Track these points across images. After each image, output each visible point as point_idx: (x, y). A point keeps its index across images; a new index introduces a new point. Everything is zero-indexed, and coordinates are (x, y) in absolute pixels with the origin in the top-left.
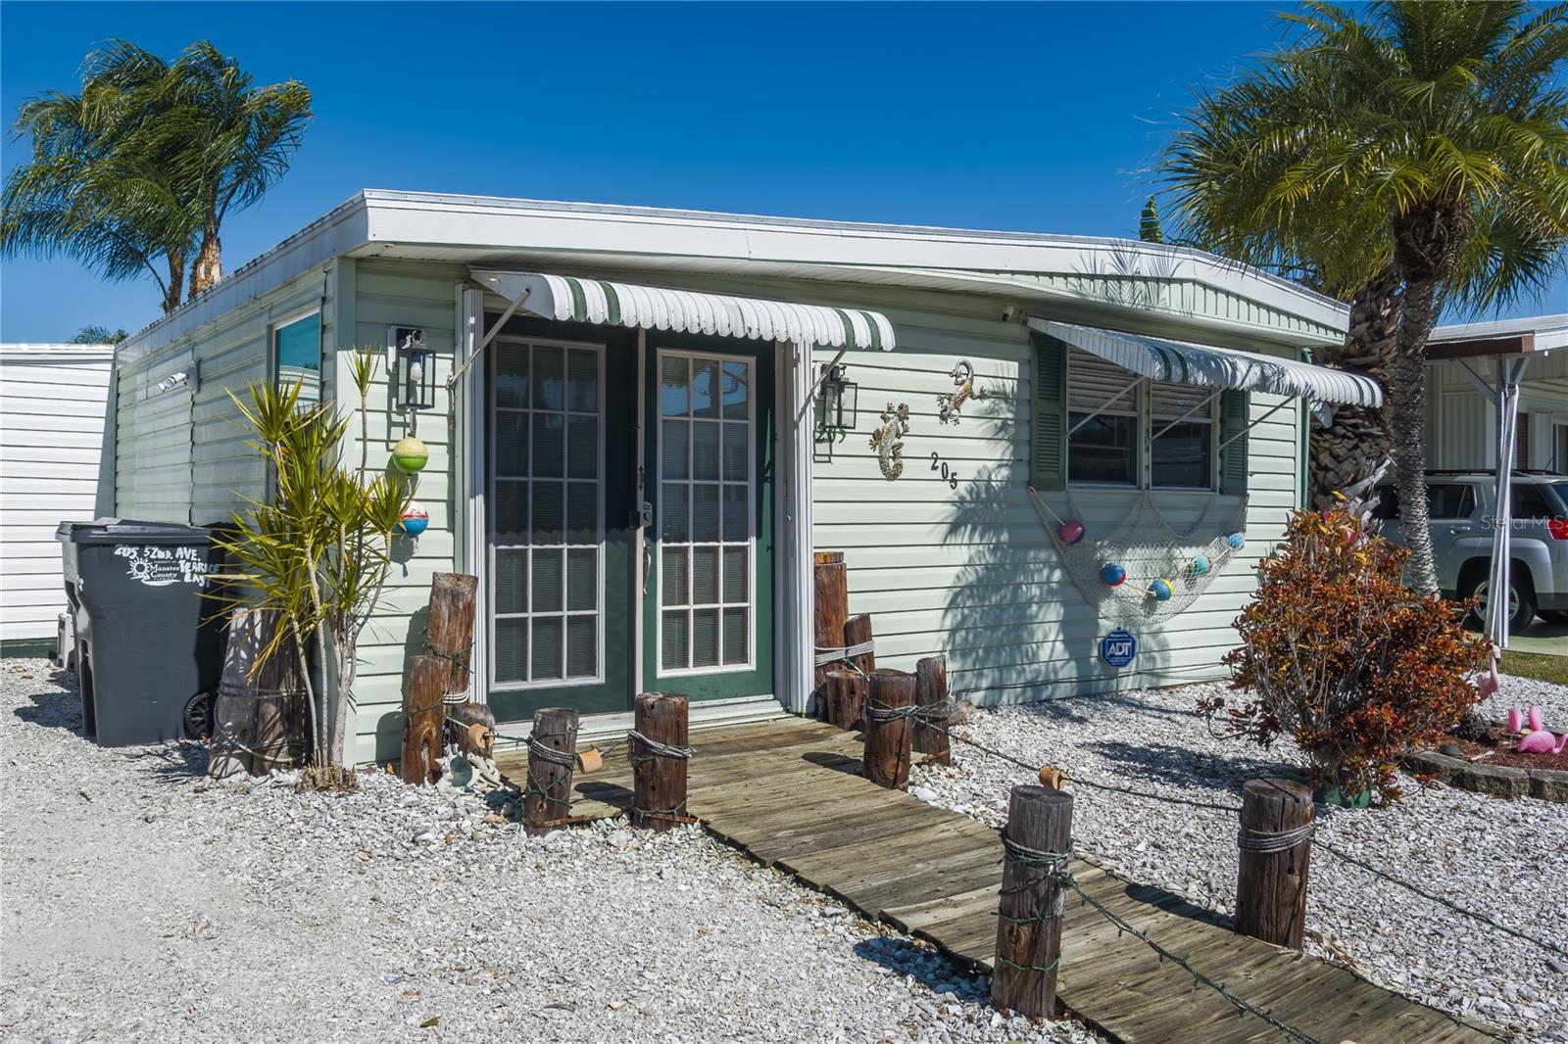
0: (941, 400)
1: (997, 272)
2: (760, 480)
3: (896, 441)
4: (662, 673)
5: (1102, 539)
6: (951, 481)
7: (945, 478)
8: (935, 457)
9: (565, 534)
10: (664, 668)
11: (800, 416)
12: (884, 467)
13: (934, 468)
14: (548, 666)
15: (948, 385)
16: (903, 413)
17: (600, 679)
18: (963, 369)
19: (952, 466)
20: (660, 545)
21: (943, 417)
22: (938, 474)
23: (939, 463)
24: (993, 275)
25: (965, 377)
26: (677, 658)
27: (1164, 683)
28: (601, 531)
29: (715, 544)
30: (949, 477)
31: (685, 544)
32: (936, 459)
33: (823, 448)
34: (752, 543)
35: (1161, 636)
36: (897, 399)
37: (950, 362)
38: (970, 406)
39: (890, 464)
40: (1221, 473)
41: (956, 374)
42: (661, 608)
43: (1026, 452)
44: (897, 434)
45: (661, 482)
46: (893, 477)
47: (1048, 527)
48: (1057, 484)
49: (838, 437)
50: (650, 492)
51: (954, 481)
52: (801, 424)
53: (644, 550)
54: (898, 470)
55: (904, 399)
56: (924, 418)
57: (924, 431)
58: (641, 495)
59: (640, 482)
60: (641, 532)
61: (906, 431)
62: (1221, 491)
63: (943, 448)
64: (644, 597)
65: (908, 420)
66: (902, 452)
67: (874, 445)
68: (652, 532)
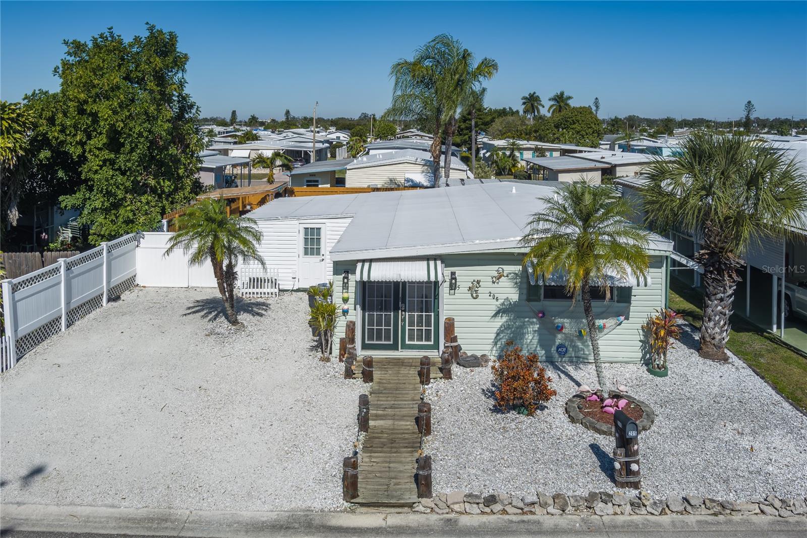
0: (492, 278)
2: (435, 298)
3: (476, 289)
4: (407, 342)
5: (556, 316)
7: (494, 298)
8: (490, 293)
9: (383, 310)
10: (408, 341)
11: (441, 285)
12: (472, 296)
13: (490, 296)
14: (379, 338)
15: (496, 274)
16: (478, 282)
17: (392, 343)
18: (500, 269)
19: (496, 295)
20: (407, 313)
21: (494, 282)
23: (492, 295)
25: (501, 271)
26: (411, 339)
28: (392, 311)
29: (422, 313)
31: (414, 313)
33: (452, 291)
34: (433, 314)
36: (476, 278)
37: (496, 267)
38: (502, 279)
39: (474, 295)
40: (617, 296)
41: (498, 271)
42: (407, 328)
43: (525, 291)
44: (477, 287)
45: (407, 299)
46: (476, 298)
47: (534, 312)
48: (539, 300)
49: (457, 288)
50: (404, 302)
51: (497, 299)
52: (441, 287)
53: (402, 315)
54: (477, 296)
55: (479, 278)
56: (486, 283)
57: (486, 286)
58: (400, 303)
59: (400, 300)
60: (400, 311)
61: (480, 286)
62: (618, 302)
63: (493, 291)
64: (401, 325)
65: (481, 284)
66: (479, 292)
67: (469, 290)
68: (405, 311)
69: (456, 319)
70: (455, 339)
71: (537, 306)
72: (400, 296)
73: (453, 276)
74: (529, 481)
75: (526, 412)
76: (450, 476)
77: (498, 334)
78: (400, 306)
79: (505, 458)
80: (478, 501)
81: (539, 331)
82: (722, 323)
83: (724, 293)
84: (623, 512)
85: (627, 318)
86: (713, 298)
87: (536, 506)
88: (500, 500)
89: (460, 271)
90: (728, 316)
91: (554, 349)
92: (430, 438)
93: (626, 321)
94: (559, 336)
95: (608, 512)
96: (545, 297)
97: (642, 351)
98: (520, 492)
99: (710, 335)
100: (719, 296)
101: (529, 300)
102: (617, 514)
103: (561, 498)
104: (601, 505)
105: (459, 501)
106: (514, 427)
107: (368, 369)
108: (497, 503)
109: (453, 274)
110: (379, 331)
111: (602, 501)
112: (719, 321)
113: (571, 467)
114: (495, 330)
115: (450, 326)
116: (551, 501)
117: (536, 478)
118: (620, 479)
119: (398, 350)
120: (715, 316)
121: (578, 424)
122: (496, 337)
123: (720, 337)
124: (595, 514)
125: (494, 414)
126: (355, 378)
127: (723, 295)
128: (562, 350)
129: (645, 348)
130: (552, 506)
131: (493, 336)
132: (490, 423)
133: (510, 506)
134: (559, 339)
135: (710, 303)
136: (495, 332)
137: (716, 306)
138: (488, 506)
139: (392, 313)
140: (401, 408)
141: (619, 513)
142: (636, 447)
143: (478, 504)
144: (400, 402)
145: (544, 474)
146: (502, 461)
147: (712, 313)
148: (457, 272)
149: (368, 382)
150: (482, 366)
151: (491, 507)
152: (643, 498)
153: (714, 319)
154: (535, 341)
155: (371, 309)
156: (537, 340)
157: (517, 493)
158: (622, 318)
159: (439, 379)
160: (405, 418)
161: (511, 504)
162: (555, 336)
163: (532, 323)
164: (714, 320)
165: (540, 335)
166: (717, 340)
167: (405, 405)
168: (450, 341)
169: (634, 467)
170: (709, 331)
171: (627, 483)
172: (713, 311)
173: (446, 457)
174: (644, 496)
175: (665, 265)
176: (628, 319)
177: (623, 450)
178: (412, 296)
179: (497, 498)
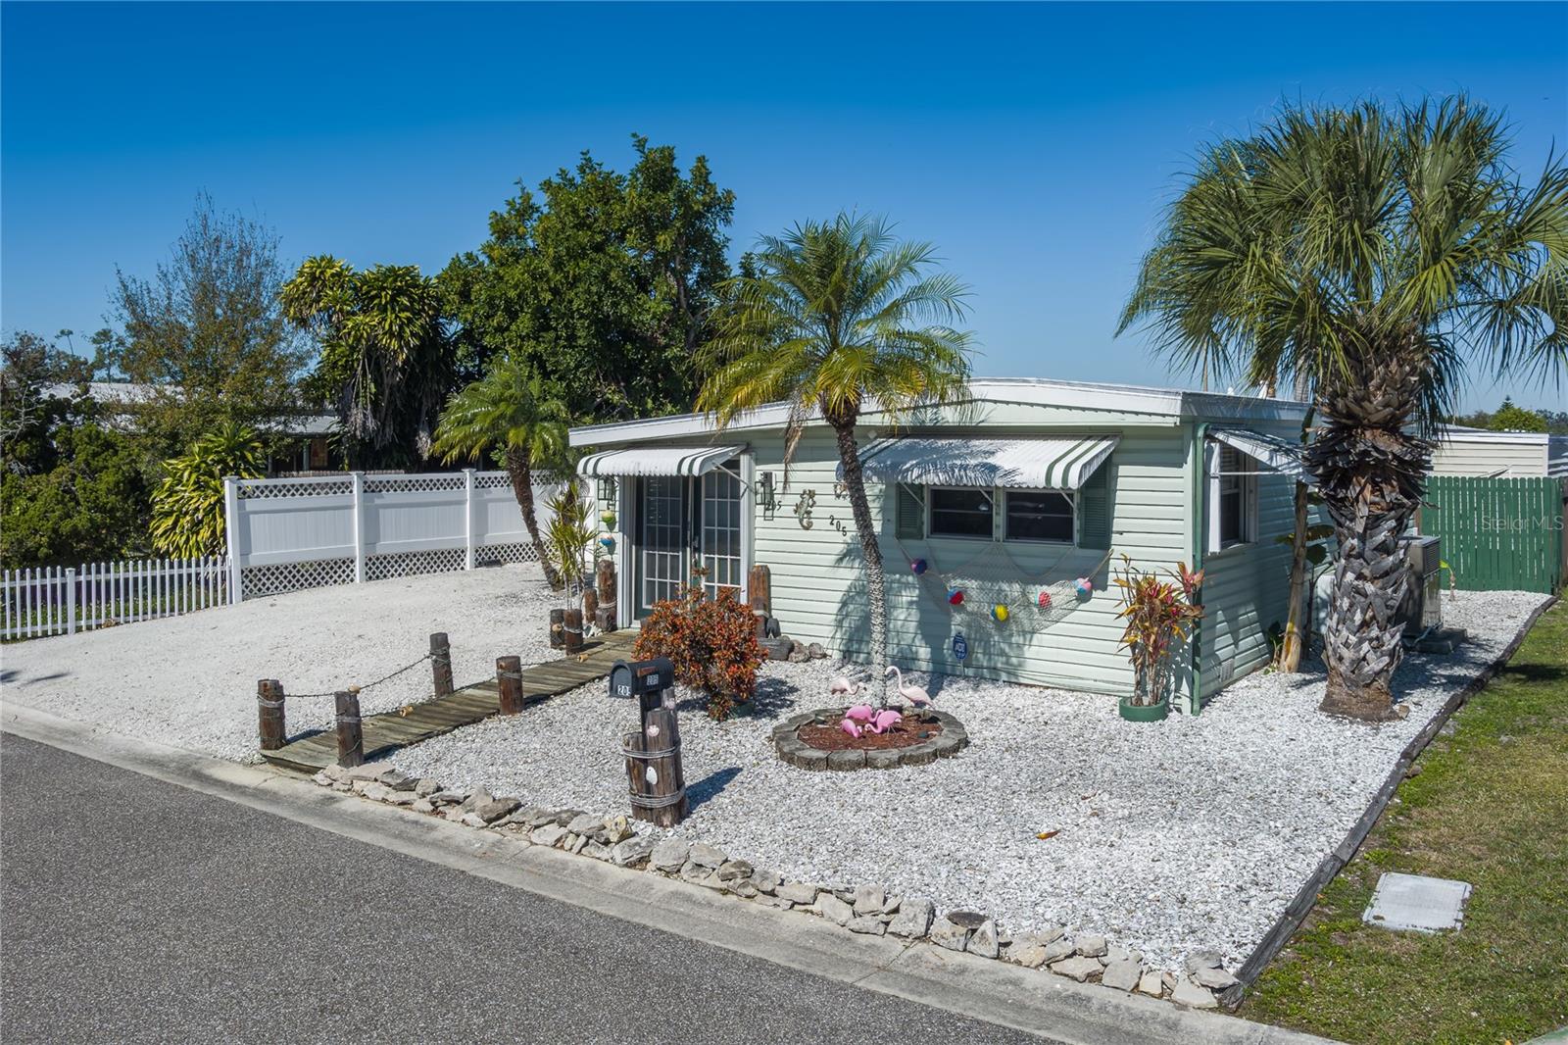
0: (836, 487)
3: (809, 509)
5: (953, 574)
6: (843, 531)
7: (840, 531)
8: (832, 517)
9: (668, 548)
12: (801, 522)
13: (832, 524)
16: (811, 495)
19: (843, 524)
20: (703, 556)
21: (838, 496)
22: (834, 527)
23: (835, 522)
28: (680, 548)
29: (726, 556)
31: (714, 556)
32: (832, 519)
33: (769, 513)
36: (808, 487)
39: (805, 521)
40: (1081, 532)
43: (893, 516)
44: (809, 505)
45: (703, 528)
46: (807, 529)
47: (910, 561)
48: (919, 536)
49: (777, 507)
50: (697, 532)
51: (845, 532)
53: (692, 557)
54: (810, 524)
55: (811, 487)
56: (825, 497)
57: (825, 503)
58: (689, 533)
59: (690, 527)
60: (689, 549)
61: (814, 504)
62: (1082, 545)
63: (837, 514)
65: (816, 498)
66: (812, 515)
67: (796, 512)
68: (697, 550)
69: (772, 568)
71: (917, 548)
72: (689, 519)
73: (767, 478)
77: (844, 604)
78: (688, 538)
81: (919, 604)
85: (1102, 586)
87: (458, 806)
91: (948, 644)
93: (1099, 592)
94: (958, 618)
96: (932, 530)
101: (900, 535)
103: (505, 803)
109: (766, 474)
110: (663, 587)
114: (839, 596)
116: (483, 804)
122: (840, 609)
128: (963, 649)
131: (835, 607)
134: (958, 622)
136: (838, 600)
139: (680, 555)
148: (773, 474)
154: (912, 626)
155: (640, 543)
156: (914, 624)
162: (949, 616)
163: (907, 585)
165: (922, 611)
176: (1104, 589)
178: (710, 521)
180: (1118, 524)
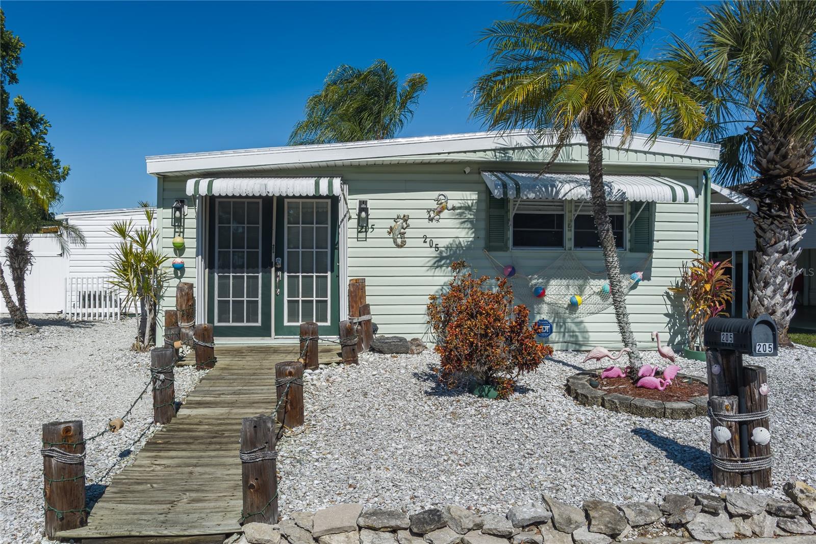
0: (429, 212)
1: (439, 154)
2: (333, 249)
3: (402, 230)
4: (286, 323)
5: (533, 275)
6: (436, 247)
7: (431, 247)
8: (425, 237)
9: (245, 269)
10: (288, 321)
11: (341, 222)
12: (395, 242)
13: (425, 242)
14: (238, 317)
15: (433, 204)
16: (406, 219)
17: (259, 324)
18: (442, 197)
19: (435, 241)
20: (286, 274)
21: (431, 219)
22: (427, 245)
23: (428, 240)
24: (437, 155)
25: (443, 201)
26: (293, 317)
27: (584, 348)
28: (260, 269)
29: (312, 274)
30: (434, 246)
31: (298, 274)
32: (426, 238)
33: (362, 235)
34: (329, 274)
35: (582, 325)
36: (402, 213)
37: (435, 194)
38: (446, 213)
39: (399, 241)
40: (630, 241)
41: (437, 200)
42: (286, 299)
43: (482, 233)
44: (403, 228)
45: (286, 250)
46: (401, 247)
47: (497, 267)
48: (505, 248)
49: (370, 230)
50: (280, 254)
52: (342, 226)
53: (276, 276)
54: (404, 243)
55: (406, 212)
56: (419, 220)
57: (419, 226)
58: (273, 255)
59: (274, 250)
60: (273, 269)
61: (408, 226)
62: (631, 250)
63: (430, 233)
64: (276, 295)
65: (409, 221)
66: (406, 236)
67: (389, 233)
68: (282, 270)
69: (368, 280)
70: (365, 309)
71: (501, 258)
72: (274, 243)
73: (363, 206)
74: (518, 486)
75: (493, 393)
76: (332, 484)
78: (273, 260)
79: (460, 451)
80: (393, 523)
82: (786, 287)
83: (789, 239)
84: (757, 530)
85: (647, 277)
86: (770, 250)
87: (543, 528)
88: (452, 518)
89: (374, 201)
90: (794, 276)
92: (297, 429)
93: (646, 282)
95: (724, 532)
96: (516, 244)
97: (670, 329)
98: (499, 506)
99: (767, 309)
100: (780, 247)
101: (489, 248)
102: (745, 536)
103: (603, 508)
104: (702, 518)
105: (346, 524)
106: (473, 412)
107: (201, 343)
108: (444, 526)
109: (363, 202)
110: (238, 305)
111: (703, 511)
112: (782, 284)
113: (603, 460)
115: (358, 289)
116: (580, 517)
117: (532, 481)
118: (729, 466)
119: (270, 336)
120: (775, 277)
121: (595, 406)
123: (783, 310)
124: (692, 538)
125: (433, 398)
126: (182, 366)
127: (787, 243)
129: (674, 325)
130: (585, 528)
132: (427, 408)
133: (479, 532)
135: (767, 258)
137: (777, 262)
138: (421, 535)
139: (260, 275)
140: (253, 393)
141: (749, 533)
142: (764, 388)
143: (394, 530)
144: (252, 388)
145: (549, 473)
146: (453, 457)
147: (771, 274)
148: (369, 202)
149: (203, 369)
150: (413, 353)
151: (427, 536)
152: (800, 495)
153: (774, 282)
155: (224, 267)
157: (493, 507)
158: (639, 275)
159: (334, 364)
160: (254, 405)
161: (479, 526)
164: (774, 284)
166: (778, 314)
167: (262, 390)
168: (357, 313)
169: (761, 435)
170: (766, 302)
171: (742, 474)
172: (770, 270)
173: (329, 456)
174: (802, 491)
175: (703, 192)
176: (649, 279)
177: (734, 400)
178: (293, 244)
179: (445, 516)
180: (657, 235)
